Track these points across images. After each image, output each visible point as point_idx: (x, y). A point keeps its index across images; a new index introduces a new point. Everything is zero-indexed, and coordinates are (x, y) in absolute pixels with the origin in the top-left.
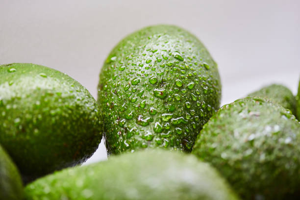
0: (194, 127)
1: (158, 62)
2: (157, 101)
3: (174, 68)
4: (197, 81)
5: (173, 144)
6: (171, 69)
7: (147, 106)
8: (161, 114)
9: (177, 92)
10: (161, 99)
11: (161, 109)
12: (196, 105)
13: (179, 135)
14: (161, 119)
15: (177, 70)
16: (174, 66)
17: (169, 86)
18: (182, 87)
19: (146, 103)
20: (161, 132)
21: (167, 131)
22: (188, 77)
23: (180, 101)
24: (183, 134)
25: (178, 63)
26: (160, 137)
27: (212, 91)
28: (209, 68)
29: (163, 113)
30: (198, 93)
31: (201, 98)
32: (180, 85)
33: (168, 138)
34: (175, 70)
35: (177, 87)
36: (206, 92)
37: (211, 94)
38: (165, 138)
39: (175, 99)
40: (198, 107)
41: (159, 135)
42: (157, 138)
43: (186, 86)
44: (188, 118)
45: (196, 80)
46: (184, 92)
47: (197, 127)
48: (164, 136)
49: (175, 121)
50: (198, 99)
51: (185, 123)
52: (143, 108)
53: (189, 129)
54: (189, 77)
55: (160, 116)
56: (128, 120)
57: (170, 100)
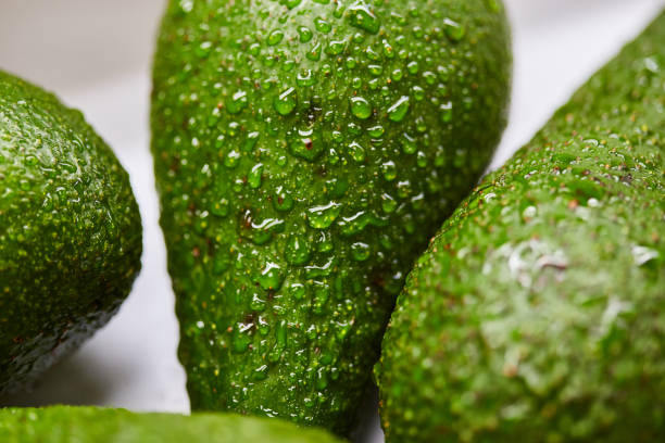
0: (409, 229)
1: (302, 41)
2: (296, 166)
3: (350, 59)
4: (419, 93)
5: (344, 294)
6: (340, 64)
7: (267, 184)
8: (307, 206)
9: (357, 138)
10: (309, 161)
11: (306, 194)
12: (416, 165)
13: (362, 264)
14: (307, 223)
15: (357, 66)
16: (348, 55)
17: (333, 120)
18: (371, 121)
19: (266, 172)
20: (307, 264)
21: (323, 258)
22: (388, 85)
23: (364, 162)
24: (373, 257)
25: (361, 43)
26: (304, 277)
27: (468, 106)
28: (458, 35)
29: (314, 204)
30: (421, 129)
31: (430, 140)
32: (363, 115)
33: (327, 277)
34: (351, 66)
35: (356, 119)
36: (446, 118)
37: (466, 117)
38: (319, 278)
39: (349, 158)
40: (419, 168)
41: (299, 272)
42: (293, 280)
43: (382, 115)
44: (388, 209)
45: (416, 88)
46: (377, 135)
47: (417, 225)
48: (315, 275)
49: (348, 225)
50: (420, 146)
51: (380, 225)
52: (256, 189)
53: (392, 240)
54: (394, 86)
55: (303, 214)
56: (215, 218)
57: (333, 162)
